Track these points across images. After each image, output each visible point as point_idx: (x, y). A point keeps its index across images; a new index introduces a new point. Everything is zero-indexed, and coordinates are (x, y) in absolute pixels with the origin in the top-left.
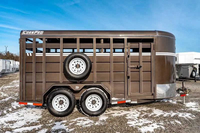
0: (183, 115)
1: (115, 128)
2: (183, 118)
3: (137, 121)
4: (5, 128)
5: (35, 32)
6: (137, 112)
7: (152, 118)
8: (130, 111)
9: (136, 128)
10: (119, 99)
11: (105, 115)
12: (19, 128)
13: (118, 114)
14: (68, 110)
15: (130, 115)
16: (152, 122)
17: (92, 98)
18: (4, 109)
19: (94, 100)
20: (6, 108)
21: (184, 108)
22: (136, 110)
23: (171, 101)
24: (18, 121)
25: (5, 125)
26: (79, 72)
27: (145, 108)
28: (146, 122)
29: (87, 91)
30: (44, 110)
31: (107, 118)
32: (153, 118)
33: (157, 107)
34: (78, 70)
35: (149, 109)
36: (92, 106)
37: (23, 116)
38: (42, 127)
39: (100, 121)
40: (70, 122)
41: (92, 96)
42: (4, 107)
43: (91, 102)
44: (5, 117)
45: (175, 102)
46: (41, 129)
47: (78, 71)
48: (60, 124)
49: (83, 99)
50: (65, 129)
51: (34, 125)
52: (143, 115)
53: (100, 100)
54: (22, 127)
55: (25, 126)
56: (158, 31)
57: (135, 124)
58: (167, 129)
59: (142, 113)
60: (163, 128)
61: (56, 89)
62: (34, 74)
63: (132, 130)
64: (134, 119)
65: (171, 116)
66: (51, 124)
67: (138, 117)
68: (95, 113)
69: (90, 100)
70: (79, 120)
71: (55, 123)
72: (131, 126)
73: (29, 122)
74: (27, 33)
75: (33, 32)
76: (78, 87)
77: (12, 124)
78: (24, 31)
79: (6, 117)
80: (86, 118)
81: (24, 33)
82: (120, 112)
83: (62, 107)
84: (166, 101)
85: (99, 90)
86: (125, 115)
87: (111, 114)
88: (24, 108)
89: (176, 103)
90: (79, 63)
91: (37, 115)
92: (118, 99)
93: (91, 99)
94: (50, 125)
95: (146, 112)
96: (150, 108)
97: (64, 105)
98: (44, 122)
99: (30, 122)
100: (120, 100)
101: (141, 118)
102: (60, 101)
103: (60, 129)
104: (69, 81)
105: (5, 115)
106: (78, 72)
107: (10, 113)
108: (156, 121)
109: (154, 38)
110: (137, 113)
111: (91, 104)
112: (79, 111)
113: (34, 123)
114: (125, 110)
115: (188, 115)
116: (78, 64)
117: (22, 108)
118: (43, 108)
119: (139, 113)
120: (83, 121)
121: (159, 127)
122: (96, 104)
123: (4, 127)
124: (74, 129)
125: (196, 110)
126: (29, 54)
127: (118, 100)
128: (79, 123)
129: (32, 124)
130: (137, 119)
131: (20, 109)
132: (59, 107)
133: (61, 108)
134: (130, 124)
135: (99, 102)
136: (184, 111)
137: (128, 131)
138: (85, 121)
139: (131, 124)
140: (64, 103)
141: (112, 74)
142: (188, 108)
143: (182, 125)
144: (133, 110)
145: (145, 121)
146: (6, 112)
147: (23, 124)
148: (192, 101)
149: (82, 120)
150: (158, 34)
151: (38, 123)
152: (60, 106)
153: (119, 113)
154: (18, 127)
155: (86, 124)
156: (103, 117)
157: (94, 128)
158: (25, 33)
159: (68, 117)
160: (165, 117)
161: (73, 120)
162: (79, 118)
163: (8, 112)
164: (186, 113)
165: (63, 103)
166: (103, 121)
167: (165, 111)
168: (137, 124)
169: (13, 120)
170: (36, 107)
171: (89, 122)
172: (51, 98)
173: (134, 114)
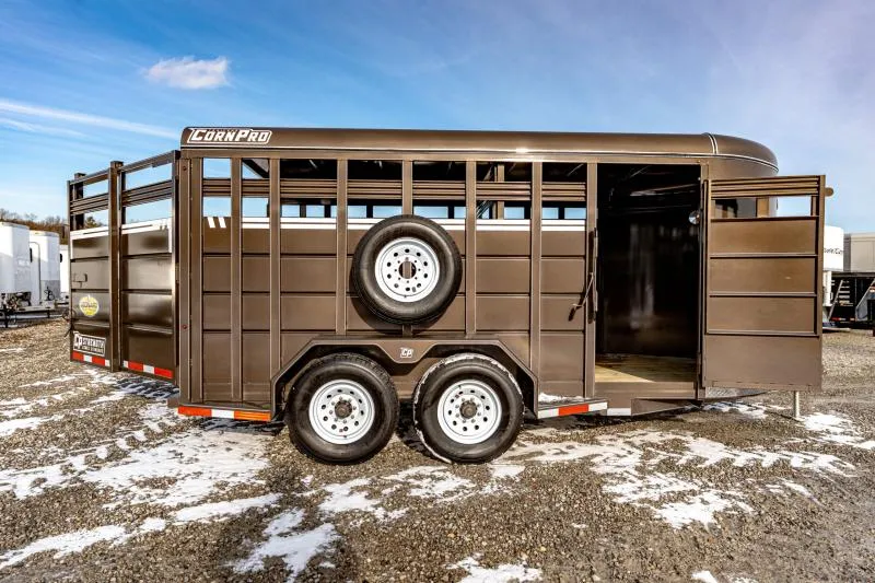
0: (807, 461)
1: (562, 509)
2: (808, 471)
3: (639, 483)
4: (139, 505)
5: (240, 136)
6: (628, 448)
7: (691, 470)
8: (599, 444)
9: (642, 509)
10: (564, 398)
11: (512, 458)
12: (194, 505)
13: (557, 454)
14: (372, 439)
15: (604, 461)
16: (696, 488)
17: (461, 393)
18: (113, 432)
19: (468, 402)
20: (123, 428)
21: (801, 437)
22: (621, 441)
23: (743, 409)
24: (183, 479)
25: (134, 495)
26: (411, 292)
27: (654, 436)
28: (676, 488)
29: (443, 366)
30: (270, 438)
31: (522, 469)
32: (700, 474)
33: (699, 431)
34: (410, 286)
35: (671, 437)
36: (460, 424)
37: (197, 460)
38: (280, 501)
39: (497, 481)
40: (384, 486)
41: (463, 387)
42: (116, 426)
43: (457, 407)
44: (127, 463)
45: (761, 412)
46: (280, 510)
47: (408, 289)
48: (347, 492)
49: (429, 398)
50: (370, 509)
51: (246, 496)
52: (654, 461)
53: (493, 400)
54: (204, 501)
55: (215, 498)
56: (718, 137)
57: (635, 492)
58: (763, 512)
59: (650, 452)
60: (749, 509)
61: (325, 358)
62: (235, 299)
63: (629, 515)
64: (626, 474)
65: (764, 465)
66: (314, 492)
67: (637, 469)
68: (472, 452)
69: (452, 401)
70: (415, 477)
71: (329, 488)
72: (620, 500)
73: (226, 484)
74: (206, 138)
75: (230, 136)
76: (410, 352)
77: (160, 491)
78: (196, 128)
79: (130, 465)
80: (440, 468)
81: (194, 138)
82: (564, 449)
83: (346, 429)
84: (726, 409)
85: (489, 362)
86: (587, 461)
87: (532, 454)
88: (193, 431)
89: (764, 416)
90: (412, 259)
91: (247, 455)
92: (557, 398)
93: (457, 396)
94: (307, 494)
95: (663, 449)
96: (673, 433)
97: (354, 420)
98: (283, 482)
99: (231, 485)
100: (567, 402)
101: (650, 473)
102: (339, 403)
103: (352, 512)
104: (370, 328)
105: (125, 454)
106: (407, 293)
107: (145, 449)
108: (711, 484)
109: (703, 164)
110: (630, 453)
111: (457, 416)
112: (407, 443)
113: (245, 487)
114: (581, 441)
115: (824, 461)
116: (407, 262)
117: (182, 430)
118: (266, 429)
119: (639, 453)
120: (430, 479)
121: (730, 506)
122: (476, 417)
123: (133, 502)
124: (407, 512)
125: (850, 444)
126: (216, 219)
127: (560, 402)
128: (419, 487)
129: (240, 492)
130: (636, 473)
131: (175, 435)
132: (334, 427)
133: (341, 431)
134: (615, 495)
135: (488, 408)
136: (807, 448)
137: (616, 520)
138: (439, 479)
139: (621, 495)
140: (355, 413)
141: (538, 299)
142: (816, 434)
143: (815, 500)
144: (611, 440)
145: (671, 483)
146: (128, 444)
147: (206, 492)
148: (824, 410)
149: (428, 477)
150: (716, 150)
151: (260, 486)
152: (340, 425)
153: (562, 452)
154: (189, 501)
155: (447, 492)
156: (502, 469)
157: (484, 509)
158: (201, 138)
159: (369, 465)
160: (742, 469)
161: (393, 477)
162: (412, 471)
163: (135, 444)
164: (814, 454)
165: (351, 411)
166: (509, 481)
167: (735, 446)
168: (642, 495)
169: (161, 474)
170: (237, 425)
171: (457, 485)
172: (303, 390)
173: (618, 456)
